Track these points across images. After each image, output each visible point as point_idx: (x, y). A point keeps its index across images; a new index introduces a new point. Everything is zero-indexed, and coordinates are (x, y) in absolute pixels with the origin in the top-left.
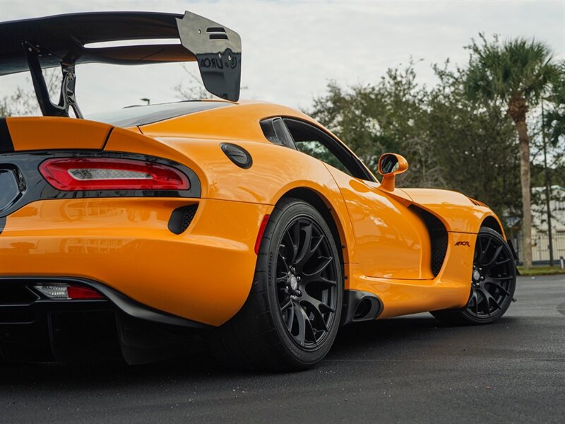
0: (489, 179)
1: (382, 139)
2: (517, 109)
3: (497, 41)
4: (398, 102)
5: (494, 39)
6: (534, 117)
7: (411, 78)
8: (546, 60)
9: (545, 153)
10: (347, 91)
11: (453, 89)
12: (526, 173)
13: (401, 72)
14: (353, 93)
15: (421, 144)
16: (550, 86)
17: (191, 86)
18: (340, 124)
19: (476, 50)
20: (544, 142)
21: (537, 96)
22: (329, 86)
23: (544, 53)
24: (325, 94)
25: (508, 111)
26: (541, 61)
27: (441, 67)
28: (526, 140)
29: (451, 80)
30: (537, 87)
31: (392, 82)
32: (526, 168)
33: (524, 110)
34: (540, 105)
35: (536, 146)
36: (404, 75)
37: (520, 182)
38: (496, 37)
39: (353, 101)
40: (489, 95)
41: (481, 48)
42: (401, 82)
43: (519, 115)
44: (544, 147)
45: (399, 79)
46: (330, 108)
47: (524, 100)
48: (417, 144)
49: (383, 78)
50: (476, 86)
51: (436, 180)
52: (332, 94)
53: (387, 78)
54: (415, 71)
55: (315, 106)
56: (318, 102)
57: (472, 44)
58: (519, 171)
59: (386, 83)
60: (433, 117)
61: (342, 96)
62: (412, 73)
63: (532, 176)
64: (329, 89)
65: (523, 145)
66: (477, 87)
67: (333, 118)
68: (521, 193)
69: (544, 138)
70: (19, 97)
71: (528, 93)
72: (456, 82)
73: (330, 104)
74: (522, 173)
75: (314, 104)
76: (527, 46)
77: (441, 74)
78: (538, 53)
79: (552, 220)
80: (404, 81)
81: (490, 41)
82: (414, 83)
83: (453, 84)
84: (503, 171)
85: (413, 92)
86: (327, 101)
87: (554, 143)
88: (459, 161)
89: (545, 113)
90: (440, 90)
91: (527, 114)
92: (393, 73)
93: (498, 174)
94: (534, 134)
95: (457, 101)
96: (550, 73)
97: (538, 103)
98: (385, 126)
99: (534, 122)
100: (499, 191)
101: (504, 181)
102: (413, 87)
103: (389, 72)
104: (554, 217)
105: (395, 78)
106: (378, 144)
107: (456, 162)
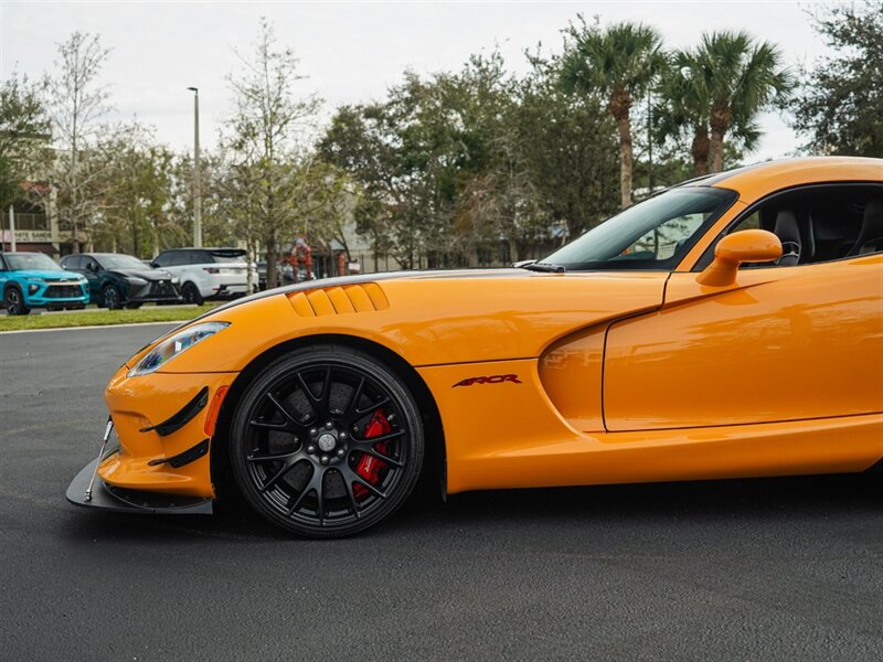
0: (586, 183)
1: (465, 137)
2: (619, 105)
3: (598, 23)
4: (484, 95)
5: (595, 21)
6: (639, 111)
7: (498, 62)
8: (655, 47)
9: (650, 154)
10: (427, 79)
11: (545, 78)
12: (628, 177)
13: (487, 57)
14: (434, 81)
15: (508, 144)
16: (657, 78)
18: (419, 116)
19: (574, 34)
20: (650, 141)
21: (642, 88)
22: (405, 73)
23: (653, 39)
24: (401, 81)
25: (608, 106)
26: (649, 48)
27: (534, 54)
28: (627, 141)
29: (544, 69)
30: (642, 79)
31: (477, 70)
32: (627, 173)
33: (627, 105)
34: (646, 98)
35: (640, 145)
36: (490, 60)
37: (620, 188)
38: (597, 18)
39: (432, 91)
40: (587, 87)
41: (580, 31)
42: (487, 69)
43: (621, 112)
44: (649, 148)
45: (484, 65)
46: (407, 99)
47: (628, 92)
48: (504, 143)
49: (467, 65)
50: (574, 76)
51: (525, 185)
52: (409, 82)
53: (472, 67)
54: (502, 56)
55: (390, 96)
56: (393, 92)
57: (569, 27)
58: (620, 176)
59: (471, 71)
60: (523, 113)
61: (421, 84)
62: (499, 58)
63: (633, 181)
64: (405, 77)
65: (625, 146)
66: (574, 78)
67: (411, 110)
68: (621, 200)
69: (649, 137)
70: (46, 84)
71: (632, 85)
72: (550, 71)
73: (407, 94)
74: (623, 179)
75: (389, 93)
76: (635, 30)
77: (535, 62)
78: (646, 39)
79: (659, 238)
80: (491, 68)
82: (502, 70)
83: (547, 73)
84: (602, 173)
85: (503, 80)
86: (404, 90)
87: (661, 141)
88: (552, 162)
89: (652, 109)
90: (531, 80)
91: (630, 110)
92: (477, 58)
93: (596, 178)
94: (638, 131)
95: (551, 92)
96: (658, 62)
97: (643, 97)
98: (469, 121)
99: (639, 117)
100: (596, 197)
101: (603, 186)
102: (502, 74)
103: (473, 57)
104: (662, 236)
105: (480, 65)
106: (461, 141)
107: (550, 164)
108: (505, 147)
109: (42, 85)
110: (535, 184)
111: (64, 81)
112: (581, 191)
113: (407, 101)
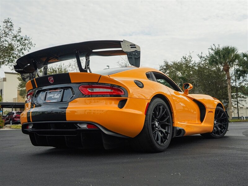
0: (217, 91)
1: (182, 78)
2: (226, 68)
3: (219, 47)
4: (187, 66)
5: (218, 46)
6: (232, 71)
7: (191, 58)
8: (236, 52)
9: (236, 82)
10: (170, 63)
11: (204, 62)
12: (230, 88)
13: (187, 57)
14: (172, 64)
15: (195, 80)
16: (237, 61)
17: (122, 62)
18: (168, 73)
19: (212, 49)
20: (235, 79)
21: (233, 63)
22: (164, 61)
23: (235, 50)
24: (163, 64)
25: (223, 69)
26: (234, 53)
27: (200, 55)
28: (229, 78)
29: (204, 59)
30: (233, 61)
31: (185, 60)
32: (230, 87)
33: (228, 68)
34: (234, 67)
35: (233, 80)
36: (188, 57)
37: (228, 91)
38: (219, 45)
39: (172, 66)
40: (217, 64)
41: (214, 49)
42: (187, 60)
43: (227, 70)
44: (235, 80)
45: (187, 59)
46: (165, 68)
47: (228, 65)
48: (193, 79)
49: (182, 59)
50: (213, 60)
51: (200, 91)
52: (165, 64)
53: (183, 59)
54: (191, 56)
55: (160, 68)
56: (161, 67)
57: (211, 48)
58: (227, 88)
59: (183, 60)
60: (199, 71)
61: (169, 64)
62: (191, 57)
63: (231, 90)
64: (164, 62)
65: (228, 79)
67: (166, 71)
68: (228, 95)
69: (235, 77)
70: (70, 65)
71: (229, 63)
72: (206, 59)
73: (165, 67)
74: (228, 89)
75: (160, 67)
76: (230, 48)
77: (201, 57)
78: (233, 50)
79: (238, 104)
80: (188, 60)
81: (217, 46)
82: (192, 60)
83: (204, 60)
84: (222, 88)
85: (192, 63)
86: (164, 66)
87: (239, 79)
88: (207, 85)
89: (235, 69)
90: (200, 62)
91: (229, 70)
92: (185, 57)
93: (220, 89)
94: (232, 76)
95: (206, 66)
96: (237, 57)
97: (233, 66)
98: (183, 74)
99: (232, 72)
100: (220, 95)
101: (222, 91)
102: (192, 61)
103: (183, 57)
104: (239, 103)
105: (185, 59)
106: (181, 79)
107: (206, 85)
108: (194, 80)
109: (69, 66)
110: (203, 90)
111: (74, 65)
112: (216, 93)
113: (165, 69)
